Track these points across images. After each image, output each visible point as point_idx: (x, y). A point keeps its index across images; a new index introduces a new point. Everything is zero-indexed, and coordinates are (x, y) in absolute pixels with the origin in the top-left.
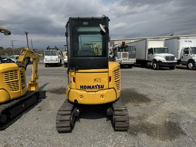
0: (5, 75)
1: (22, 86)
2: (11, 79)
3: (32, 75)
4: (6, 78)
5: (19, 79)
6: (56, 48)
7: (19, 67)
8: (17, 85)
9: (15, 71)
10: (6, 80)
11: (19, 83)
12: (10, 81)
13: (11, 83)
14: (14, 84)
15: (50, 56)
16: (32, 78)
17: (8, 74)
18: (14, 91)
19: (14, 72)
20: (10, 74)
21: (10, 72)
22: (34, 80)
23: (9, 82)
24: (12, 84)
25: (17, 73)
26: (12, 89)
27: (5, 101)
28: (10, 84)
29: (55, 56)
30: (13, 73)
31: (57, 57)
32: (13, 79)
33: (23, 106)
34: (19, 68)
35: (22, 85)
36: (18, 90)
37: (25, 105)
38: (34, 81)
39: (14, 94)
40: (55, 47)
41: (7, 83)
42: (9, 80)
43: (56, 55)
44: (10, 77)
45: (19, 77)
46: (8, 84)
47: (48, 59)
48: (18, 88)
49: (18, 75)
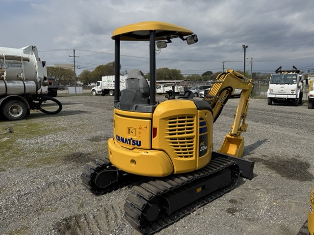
0: (170, 123)
1: (200, 149)
2: (179, 134)
3: (235, 122)
4: (170, 131)
5: (194, 134)
6: (294, 69)
7: (198, 109)
8: (189, 146)
9: (188, 118)
10: (170, 134)
11: (195, 142)
12: (177, 136)
13: (177, 141)
14: (184, 143)
15: (281, 84)
16: (234, 127)
17: (175, 122)
18: (181, 157)
19: (186, 119)
20: (179, 122)
21: (179, 118)
22: (236, 133)
23: (175, 139)
24: (181, 143)
25: (192, 121)
26: (178, 153)
27: (163, 174)
28: (177, 143)
29: (290, 85)
30: (184, 122)
31: (294, 86)
32: (183, 133)
33: (199, 190)
34: (199, 111)
35: (200, 147)
36: (191, 156)
37: (203, 188)
38: (235, 135)
39: (182, 163)
40: (294, 67)
41: (171, 139)
42: (175, 134)
43: (292, 83)
44: (177, 128)
45: (195, 129)
46: (173, 143)
47: (276, 90)
48: (190, 153)
49: (195, 126)
